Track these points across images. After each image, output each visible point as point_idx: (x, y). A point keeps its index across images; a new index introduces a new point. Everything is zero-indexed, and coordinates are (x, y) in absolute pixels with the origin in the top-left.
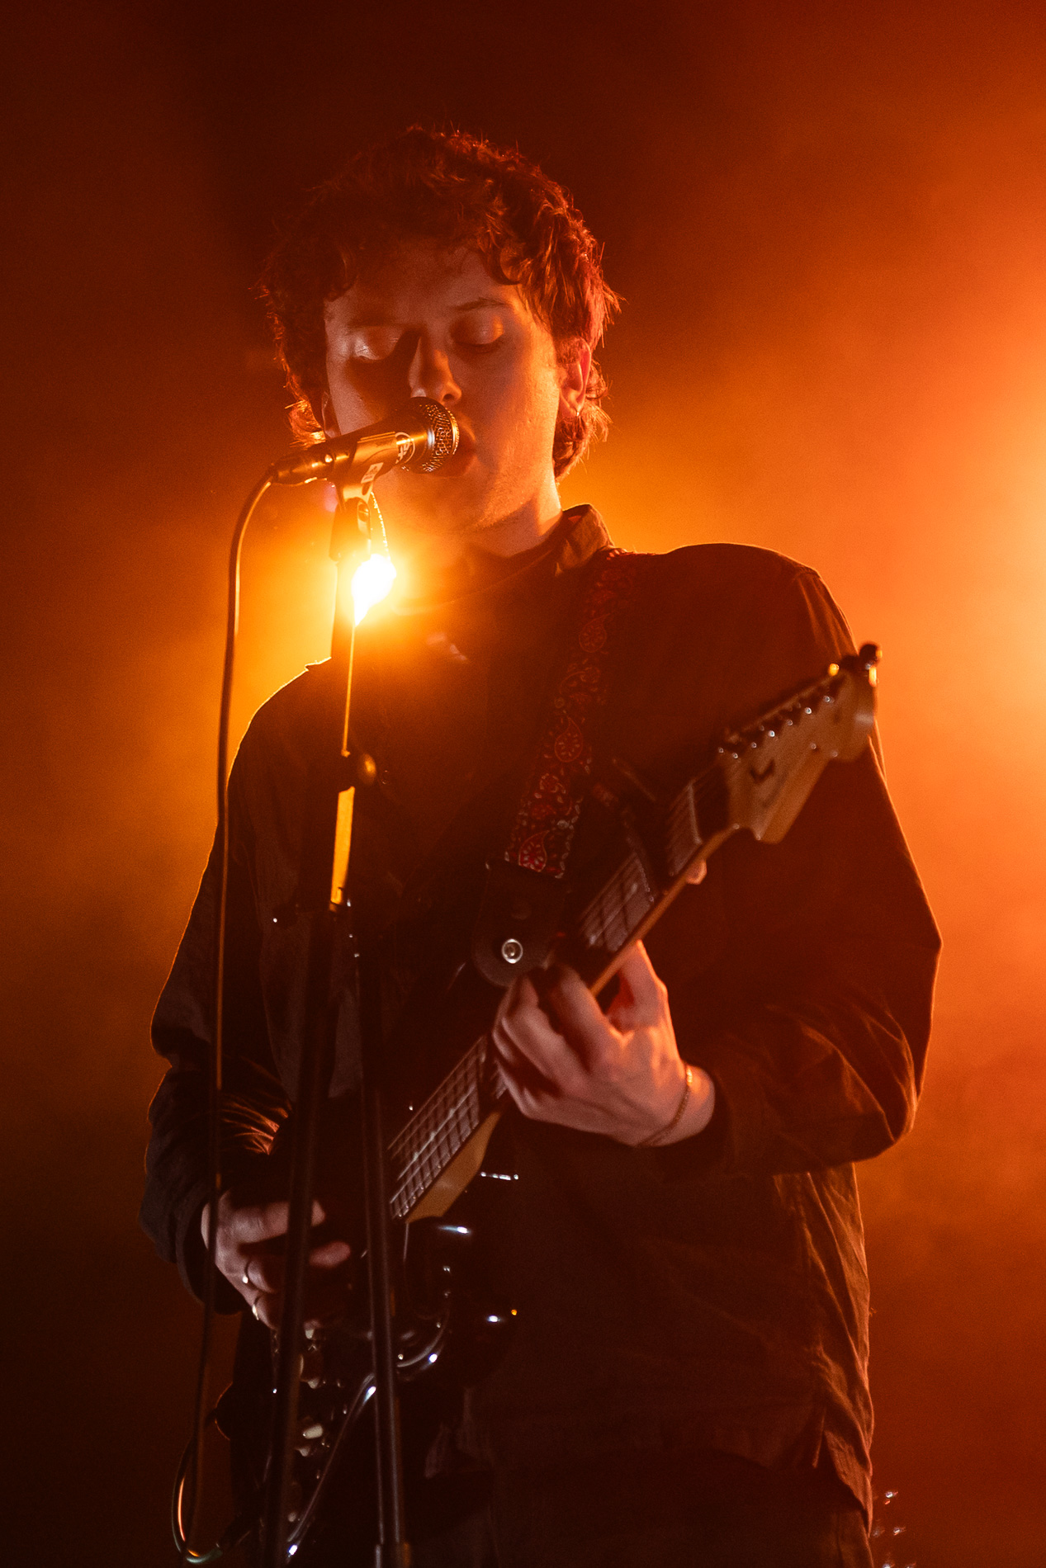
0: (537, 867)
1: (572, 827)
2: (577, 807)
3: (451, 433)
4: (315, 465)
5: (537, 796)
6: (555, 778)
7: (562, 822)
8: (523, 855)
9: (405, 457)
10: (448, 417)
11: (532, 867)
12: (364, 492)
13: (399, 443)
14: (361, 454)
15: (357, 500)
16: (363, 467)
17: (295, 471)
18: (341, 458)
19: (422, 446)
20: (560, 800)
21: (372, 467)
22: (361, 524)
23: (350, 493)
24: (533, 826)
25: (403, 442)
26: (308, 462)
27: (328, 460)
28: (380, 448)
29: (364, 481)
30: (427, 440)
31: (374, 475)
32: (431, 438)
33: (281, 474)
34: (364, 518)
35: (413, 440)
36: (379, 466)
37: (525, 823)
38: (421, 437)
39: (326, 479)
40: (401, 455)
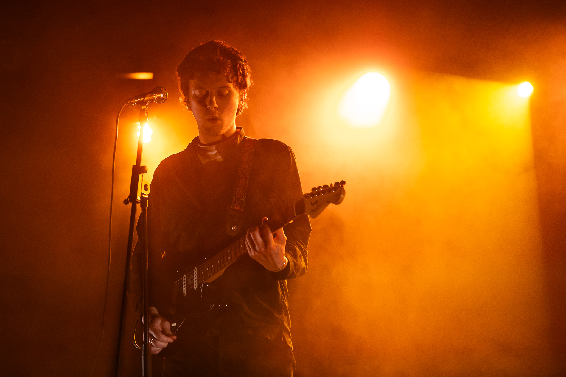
0: (238, 209)
1: (244, 200)
2: (245, 196)
3: (166, 94)
4: (136, 101)
5: (237, 193)
6: (240, 189)
7: (242, 199)
8: (235, 207)
9: (156, 99)
10: (166, 91)
11: (237, 209)
12: (147, 107)
13: (155, 96)
14: (146, 98)
15: (144, 109)
16: (147, 101)
17: (131, 102)
18: (142, 99)
19: (160, 97)
20: (241, 194)
21: (149, 101)
22: (146, 114)
23: (143, 107)
24: (237, 200)
25: (156, 96)
26: (135, 100)
27: (139, 100)
28: (150, 97)
29: (147, 105)
30: (161, 96)
31: (149, 103)
32: (162, 96)
33: (128, 102)
34: (146, 113)
35: (158, 96)
36: (150, 101)
37: (235, 199)
38: (160, 95)
39: (138, 104)
40: (155, 99)
